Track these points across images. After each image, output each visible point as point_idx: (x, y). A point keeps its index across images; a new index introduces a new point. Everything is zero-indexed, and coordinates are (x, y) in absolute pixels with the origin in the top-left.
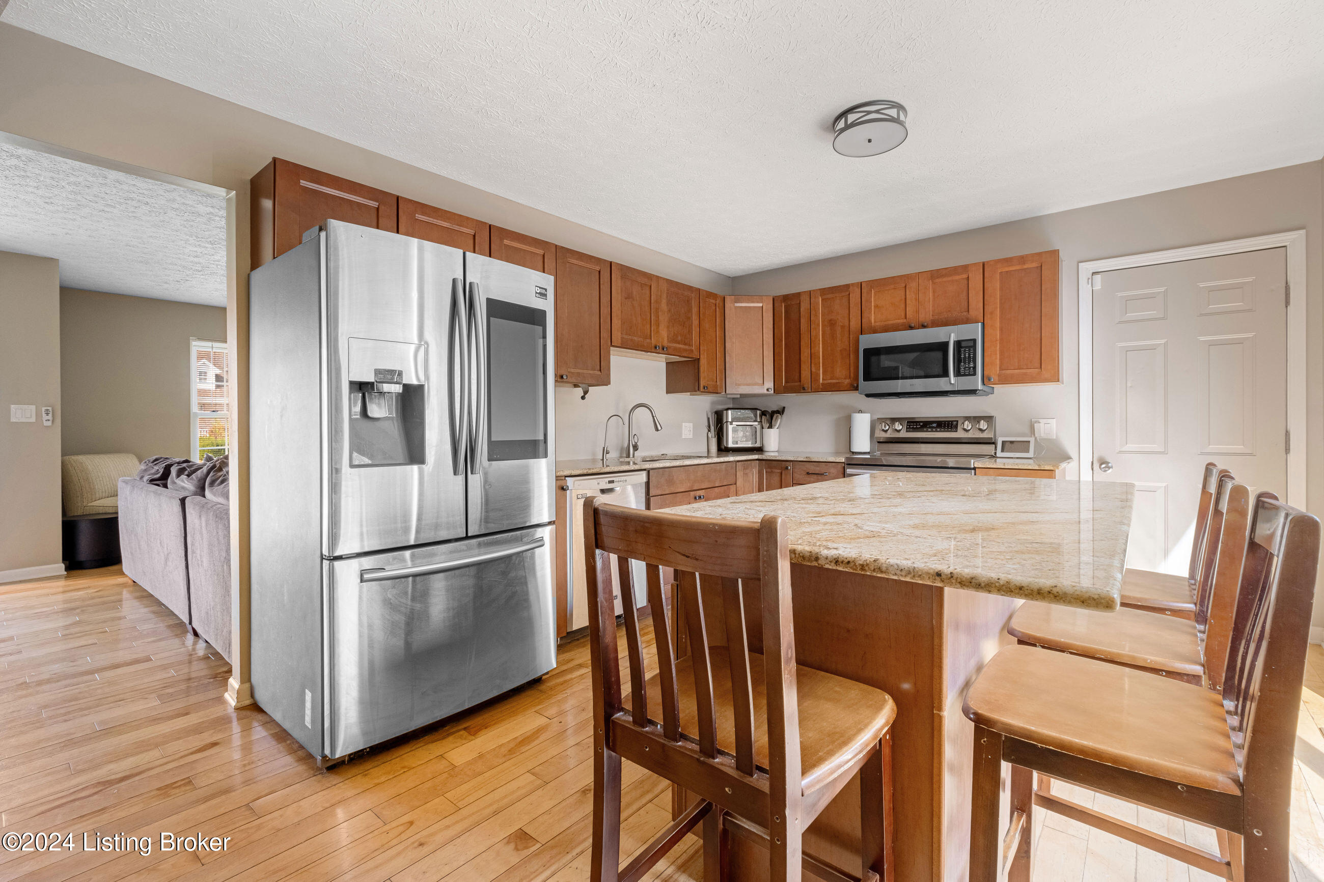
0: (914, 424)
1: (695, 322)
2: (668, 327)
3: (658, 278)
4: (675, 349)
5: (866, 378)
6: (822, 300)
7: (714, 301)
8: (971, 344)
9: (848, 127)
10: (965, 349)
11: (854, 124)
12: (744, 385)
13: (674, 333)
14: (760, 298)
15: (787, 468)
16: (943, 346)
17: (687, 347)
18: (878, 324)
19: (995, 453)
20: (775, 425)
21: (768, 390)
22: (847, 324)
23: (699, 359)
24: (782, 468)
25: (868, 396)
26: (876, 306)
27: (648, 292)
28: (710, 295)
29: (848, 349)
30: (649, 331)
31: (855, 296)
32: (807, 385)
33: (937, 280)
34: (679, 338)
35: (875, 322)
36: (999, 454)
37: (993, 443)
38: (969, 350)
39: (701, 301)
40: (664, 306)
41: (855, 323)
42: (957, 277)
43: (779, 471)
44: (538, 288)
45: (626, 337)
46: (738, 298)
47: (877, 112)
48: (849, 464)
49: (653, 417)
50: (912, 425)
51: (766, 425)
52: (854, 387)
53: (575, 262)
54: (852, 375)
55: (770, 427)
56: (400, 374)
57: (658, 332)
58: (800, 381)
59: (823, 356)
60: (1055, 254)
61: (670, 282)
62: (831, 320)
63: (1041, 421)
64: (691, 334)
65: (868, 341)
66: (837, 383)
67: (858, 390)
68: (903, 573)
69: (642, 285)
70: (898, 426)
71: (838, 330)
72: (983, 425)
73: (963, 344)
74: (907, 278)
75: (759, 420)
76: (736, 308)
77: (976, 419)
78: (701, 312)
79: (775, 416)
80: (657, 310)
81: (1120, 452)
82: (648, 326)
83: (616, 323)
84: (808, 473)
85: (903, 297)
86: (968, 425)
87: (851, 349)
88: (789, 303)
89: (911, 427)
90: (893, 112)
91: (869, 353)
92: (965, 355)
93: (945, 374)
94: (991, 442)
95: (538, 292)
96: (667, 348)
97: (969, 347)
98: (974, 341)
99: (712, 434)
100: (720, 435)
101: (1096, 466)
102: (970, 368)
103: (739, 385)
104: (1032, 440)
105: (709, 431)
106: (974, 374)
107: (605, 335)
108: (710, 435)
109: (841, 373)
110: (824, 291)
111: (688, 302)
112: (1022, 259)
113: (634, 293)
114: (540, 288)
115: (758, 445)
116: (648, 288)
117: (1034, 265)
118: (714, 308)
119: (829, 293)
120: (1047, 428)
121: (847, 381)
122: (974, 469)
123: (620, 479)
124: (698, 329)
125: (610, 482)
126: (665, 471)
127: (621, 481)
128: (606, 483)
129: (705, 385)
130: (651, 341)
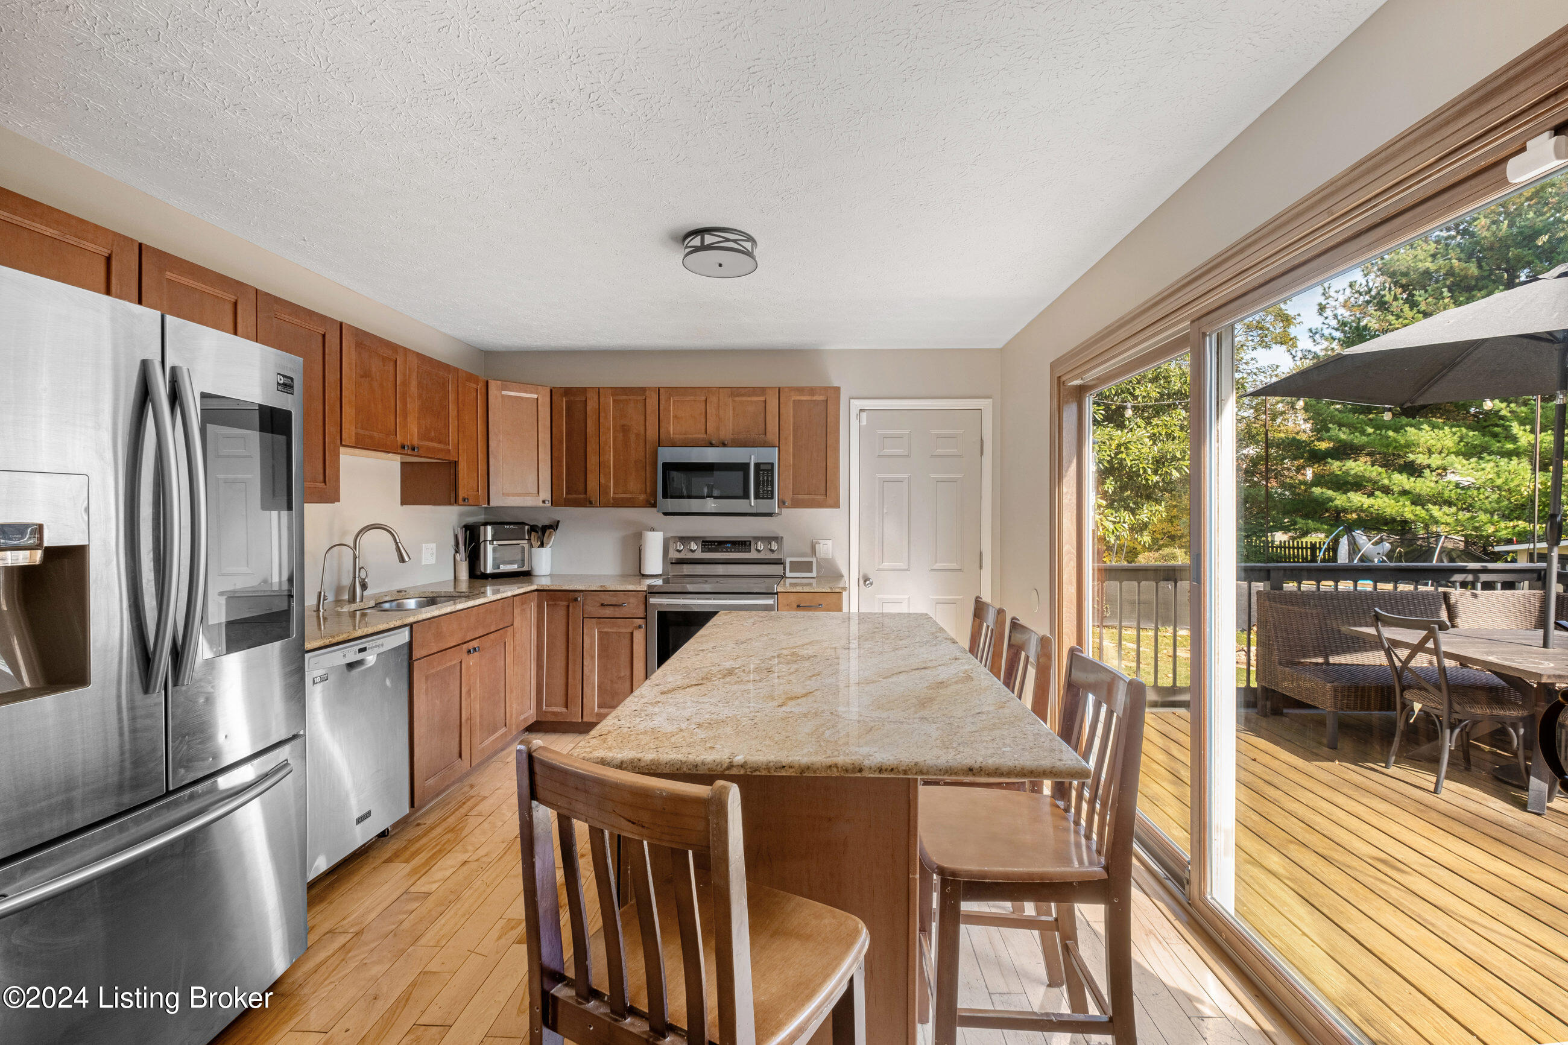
0: (710, 544)
1: (453, 412)
2: (419, 418)
3: (406, 350)
4: (428, 448)
5: (665, 496)
6: (614, 401)
7: (475, 386)
8: (769, 467)
9: (703, 248)
10: (765, 471)
11: (710, 247)
12: (513, 495)
13: (426, 427)
14: (534, 386)
15: (576, 600)
16: (744, 467)
17: (442, 446)
18: (677, 436)
19: (784, 573)
20: (548, 544)
21: (544, 502)
22: (642, 432)
23: (456, 463)
24: (568, 600)
25: (666, 514)
26: (675, 417)
27: (392, 369)
28: (471, 377)
29: (644, 461)
30: (393, 424)
31: (652, 402)
32: (595, 498)
33: (737, 399)
34: (433, 434)
35: (674, 433)
36: (788, 574)
37: (782, 564)
38: (768, 473)
39: (460, 385)
40: (413, 389)
41: (652, 433)
42: (755, 399)
43: (565, 603)
44: (281, 377)
45: (361, 432)
46: (507, 382)
47: (735, 241)
48: (651, 593)
49: (396, 543)
50: (707, 545)
51: (537, 543)
52: (650, 504)
53: (286, 317)
54: (648, 490)
55: (542, 545)
56: (38, 530)
57: (405, 426)
58: (586, 493)
59: (614, 466)
60: (838, 389)
61: (420, 356)
62: (623, 426)
63: (820, 541)
64: (447, 429)
65: (668, 455)
66: (630, 498)
67: (656, 507)
68: (942, 773)
69: (384, 359)
70: (693, 546)
71: (633, 437)
72: (774, 546)
73: (762, 467)
74: (708, 390)
75: (527, 538)
76: (503, 396)
77: (768, 539)
78: (460, 401)
79: (548, 532)
80: (404, 395)
81: (879, 570)
82: (392, 418)
83: (349, 412)
84: (602, 605)
85: (704, 411)
86: (760, 546)
87: (647, 461)
88: (572, 398)
90: (748, 245)
91: (668, 467)
92: (763, 478)
93: (746, 496)
94: (779, 562)
95: (282, 382)
96: (418, 448)
97: (767, 471)
98: (772, 464)
99: (462, 556)
100: (474, 557)
101: (862, 582)
102: (768, 491)
103: (508, 495)
104: (814, 560)
105: (457, 551)
106: (772, 498)
107: (332, 429)
108: (458, 557)
109: (635, 486)
110: (616, 391)
111: (444, 385)
112: (812, 391)
113: (374, 369)
114: (284, 376)
115: (525, 568)
116: (392, 363)
117: (822, 398)
118: (475, 394)
119: (623, 394)
120: (826, 549)
121: (642, 497)
122: (777, 593)
123: (374, 643)
124: (457, 423)
125: (360, 650)
126: (432, 622)
127: (376, 647)
128: (355, 653)
129: (464, 495)
130: (396, 439)
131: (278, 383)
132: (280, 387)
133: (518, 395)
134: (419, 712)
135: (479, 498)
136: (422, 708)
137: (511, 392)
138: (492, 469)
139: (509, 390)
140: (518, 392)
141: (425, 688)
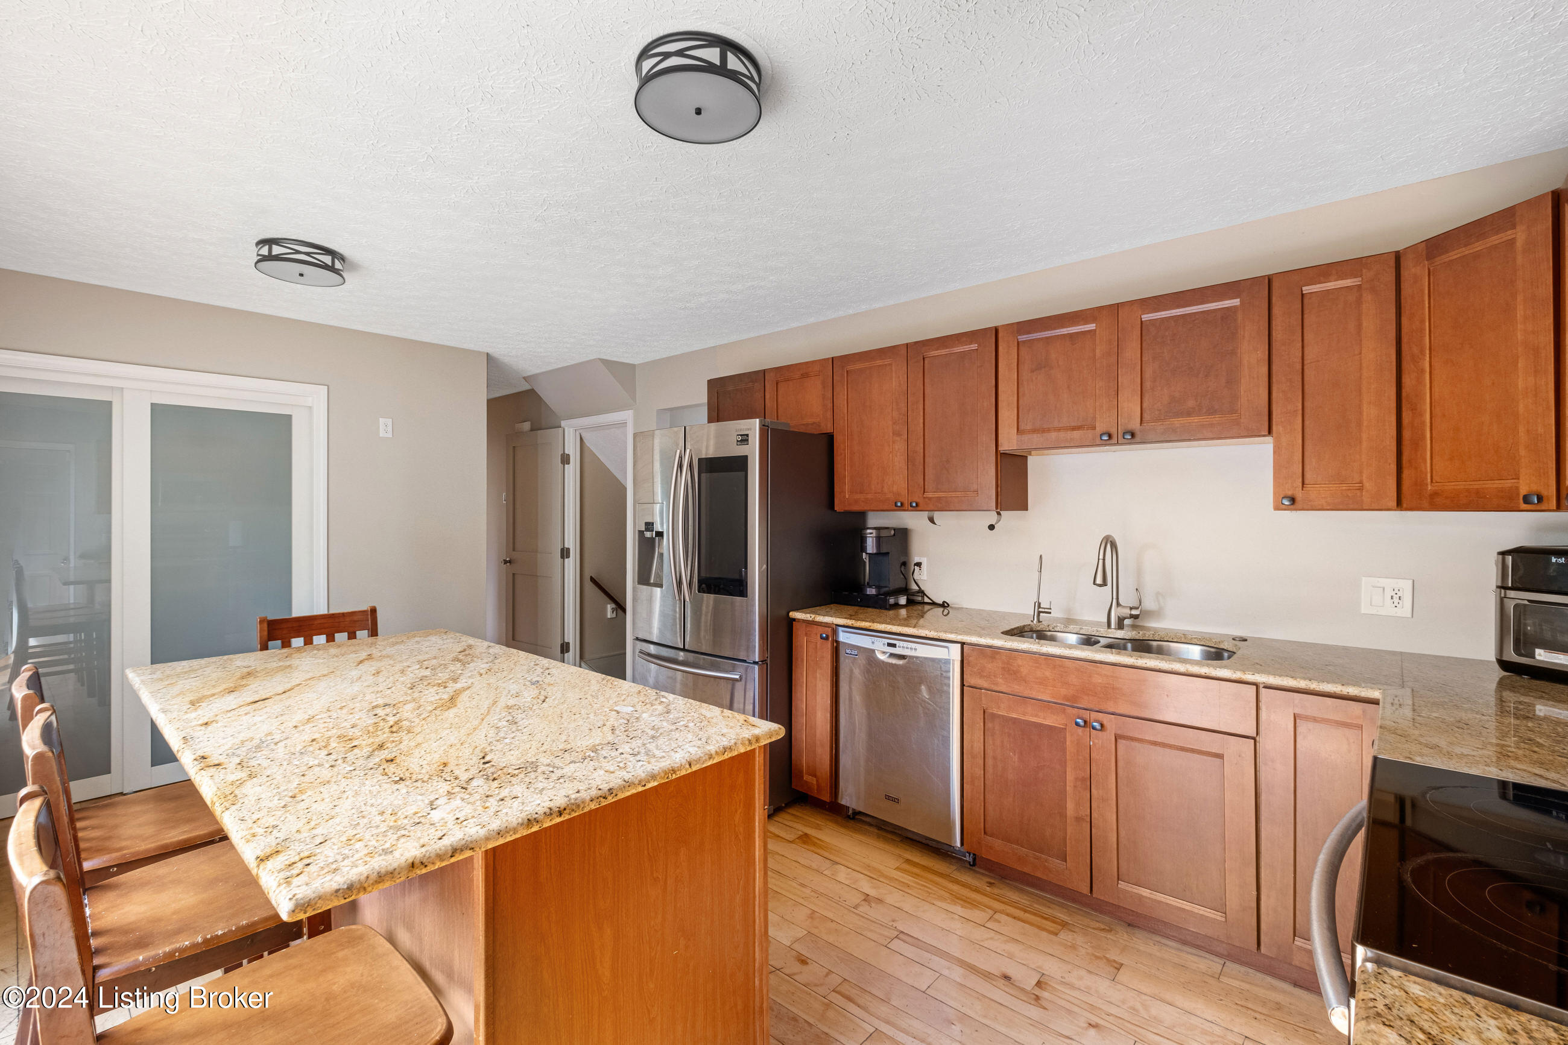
1: (1253, 356)
2: (1149, 391)
3: (1115, 308)
4: (1171, 428)
13: (1172, 396)
17: (1216, 418)
27: (1088, 343)
28: (1329, 271)
30: (1090, 410)
34: (1190, 403)
39: (1275, 303)
40: (1131, 354)
53: (935, 353)
56: (652, 524)
57: (1115, 406)
64: (1235, 387)
69: (1073, 337)
76: (1432, 271)
78: (1276, 329)
80: (1110, 367)
82: (1089, 402)
83: (1007, 415)
95: (740, 439)
107: (984, 438)
111: (1224, 318)
113: (1054, 356)
116: (1088, 336)
118: (1350, 298)
123: (905, 644)
124: (1265, 369)
125: (889, 645)
126: (999, 653)
127: (907, 648)
128: (884, 644)
129: (1290, 493)
130: (1094, 428)
131: (738, 441)
132: (739, 443)
133: (1467, 253)
134: (972, 746)
135: (1362, 496)
136: (978, 746)
137: (1451, 254)
138: (1407, 434)
139: (1447, 252)
140: (1466, 246)
141: (982, 724)
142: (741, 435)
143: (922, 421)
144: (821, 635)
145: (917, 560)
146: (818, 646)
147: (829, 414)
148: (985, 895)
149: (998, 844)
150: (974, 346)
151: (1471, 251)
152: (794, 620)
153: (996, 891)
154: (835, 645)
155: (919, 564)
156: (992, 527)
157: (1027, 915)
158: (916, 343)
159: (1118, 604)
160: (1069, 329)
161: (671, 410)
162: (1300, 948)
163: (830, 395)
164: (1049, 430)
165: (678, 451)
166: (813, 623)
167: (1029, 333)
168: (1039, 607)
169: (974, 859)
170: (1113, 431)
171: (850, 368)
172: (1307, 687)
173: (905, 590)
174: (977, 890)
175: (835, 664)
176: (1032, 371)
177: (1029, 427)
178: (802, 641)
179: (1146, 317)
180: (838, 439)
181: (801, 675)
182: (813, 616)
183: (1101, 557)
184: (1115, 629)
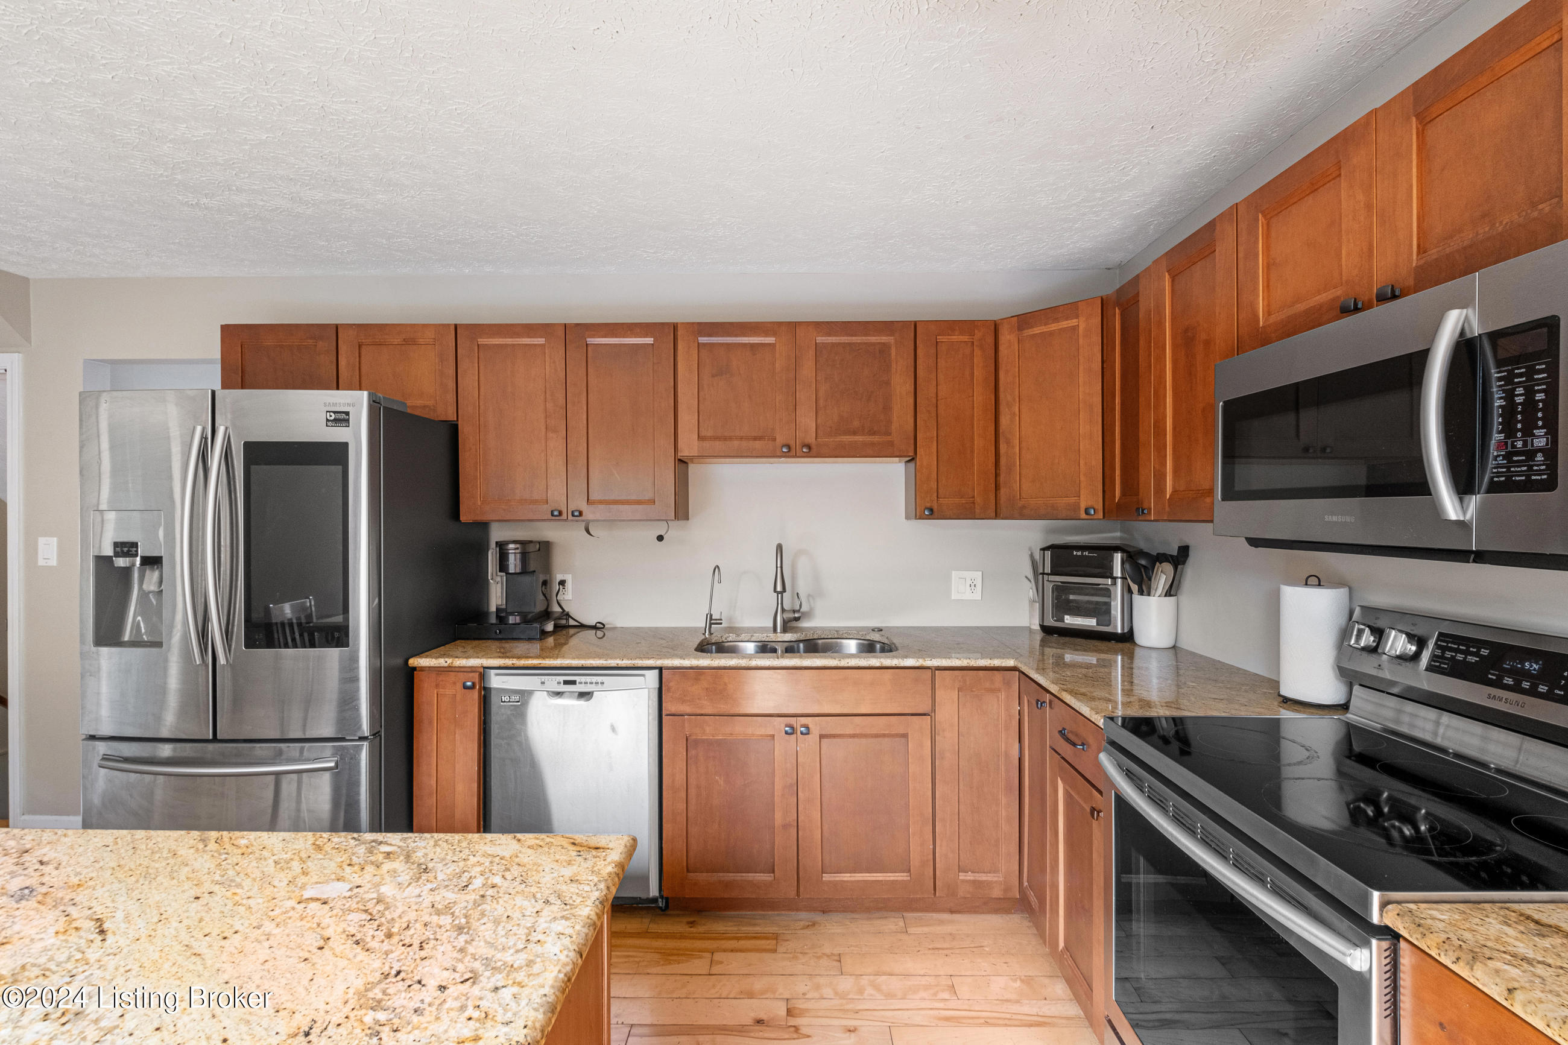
1: (902, 388)
2: (822, 409)
4: (841, 445)
5: (1227, 493)
6: (1171, 280)
7: (965, 338)
12: (1037, 502)
14: (1072, 307)
17: (875, 438)
18: (1273, 319)
21: (1086, 512)
22: (1213, 334)
23: (914, 458)
25: (1254, 542)
26: (1271, 265)
27: (768, 356)
28: (954, 327)
30: (770, 422)
31: (1225, 249)
32: (1147, 502)
34: (855, 424)
35: (1269, 313)
39: (921, 343)
40: (807, 371)
44: (332, 414)
50: (1451, 650)
56: (135, 545)
57: (792, 421)
58: (1138, 493)
59: (1172, 428)
62: (1186, 330)
64: (889, 413)
65: (1232, 378)
66: (1193, 500)
69: (753, 347)
70: (1404, 643)
71: (1199, 352)
76: (1021, 340)
78: (920, 367)
79: (1158, 567)
80: (789, 382)
82: (769, 414)
84: (1063, 731)
85: (1336, 212)
88: (1125, 304)
89: (1448, 654)
95: (332, 418)
103: (1027, 501)
107: (663, 441)
110: (1173, 256)
111: (882, 352)
113: (735, 363)
116: (768, 349)
119: (1183, 256)
123: (588, 679)
124: (912, 401)
125: (566, 682)
126: (704, 673)
127: (591, 683)
128: (559, 683)
129: (928, 505)
130: (774, 440)
131: (327, 420)
132: (330, 424)
133: (1045, 330)
134: (673, 781)
135: (975, 508)
136: (680, 778)
137: (1035, 329)
138: (1003, 461)
139: (1032, 327)
140: (1045, 325)
141: (685, 753)
142: (335, 412)
143: (585, 416)
144: (464, 684)
145: (559, 577)
146: (458, 698)
147: (451, 397)
148: (693, 938)
149: (702, 877)
150: (649, 340)
151: (1048, 330)
152: (414, 669)
153: (701, 929)
154: (483, 693)
155: (562, 583)
156: (660, 538)
157: (742, 942)
158: (577, 325)
159: (783, 610)
160: (750, 338)
161: (113, 362)
162: (963, 881)
163: (452, 372)
164: (730, 438)
165: (199, 429)
166: (450, 669)
167: (710, 335)
168: (711, 619)
169: (667, 903)
170: (792, 443)
171: (482, 341)
172: (968, 665)
173: (546, 615)
174: (682, 937)
175: (483, 718)
176: (713, 376)
177: (710, 433)
178: (428, 696)
179: (820, 339)
180: (465, 430)
181: (428, 742)
182: (449, 661)
183: (779, 565)
184: (781, 633)
